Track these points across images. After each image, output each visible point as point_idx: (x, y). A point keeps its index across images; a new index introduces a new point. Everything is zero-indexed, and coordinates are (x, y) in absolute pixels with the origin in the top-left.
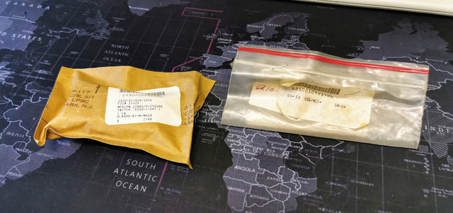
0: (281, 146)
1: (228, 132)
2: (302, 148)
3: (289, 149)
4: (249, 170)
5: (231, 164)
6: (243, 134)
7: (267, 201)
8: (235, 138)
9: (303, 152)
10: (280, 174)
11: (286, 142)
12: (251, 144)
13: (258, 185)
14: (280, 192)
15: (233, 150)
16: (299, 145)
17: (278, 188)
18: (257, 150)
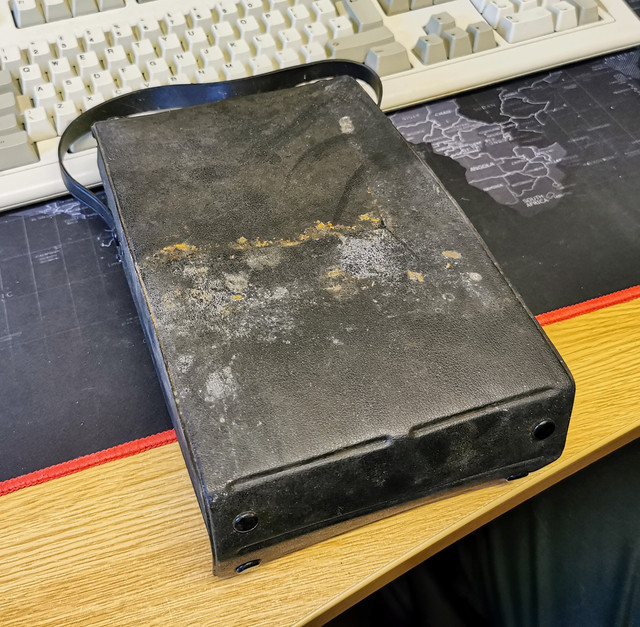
0: (495, 132)
1: (429, 144)
2: (517, 125)
3: (506, 130)
4: (487, 166)
5: (464, 170)
6: (446, 139)
7: (532, 183)
8: (442, 145)
9: (521, 127)
10: (520, 154)
11: (496, 126)
12: (464, 143)
13: (509, 173)
14: (536, 170)
15: (452, 156)
16: (511, 123)
17: (531, 166)
18: (476, 146)
